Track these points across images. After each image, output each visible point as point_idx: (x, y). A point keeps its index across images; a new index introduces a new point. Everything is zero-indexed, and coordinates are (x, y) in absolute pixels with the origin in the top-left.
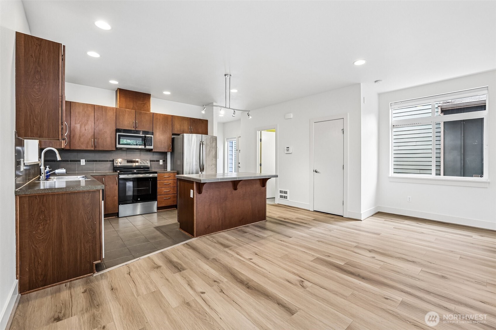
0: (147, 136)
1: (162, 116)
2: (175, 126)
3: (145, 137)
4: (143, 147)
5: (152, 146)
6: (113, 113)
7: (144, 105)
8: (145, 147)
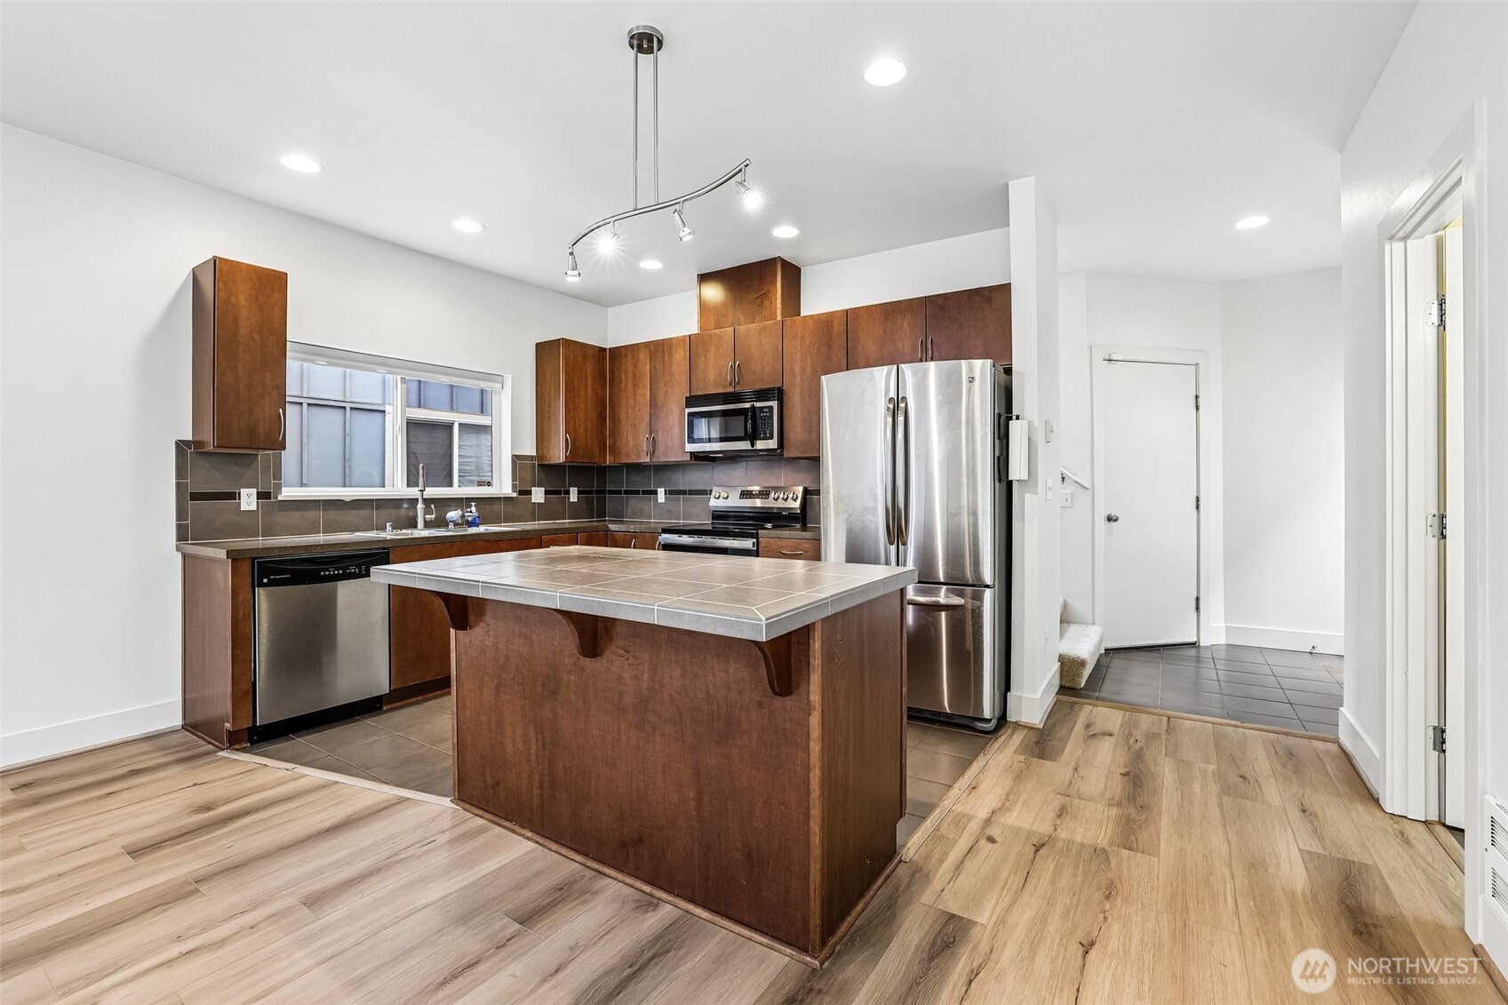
0: (758, 405)
1: (811, 322)
2: (860, 349)
3: (753, 407)
4: (745, 445)
5: (772, 438)
6: (685, 352)
7: (762, 302)
8: (753, 446)
